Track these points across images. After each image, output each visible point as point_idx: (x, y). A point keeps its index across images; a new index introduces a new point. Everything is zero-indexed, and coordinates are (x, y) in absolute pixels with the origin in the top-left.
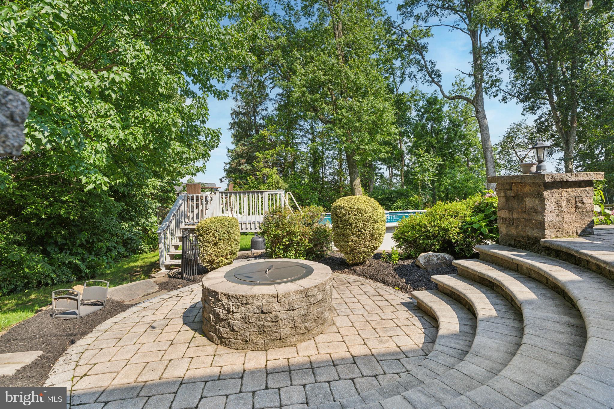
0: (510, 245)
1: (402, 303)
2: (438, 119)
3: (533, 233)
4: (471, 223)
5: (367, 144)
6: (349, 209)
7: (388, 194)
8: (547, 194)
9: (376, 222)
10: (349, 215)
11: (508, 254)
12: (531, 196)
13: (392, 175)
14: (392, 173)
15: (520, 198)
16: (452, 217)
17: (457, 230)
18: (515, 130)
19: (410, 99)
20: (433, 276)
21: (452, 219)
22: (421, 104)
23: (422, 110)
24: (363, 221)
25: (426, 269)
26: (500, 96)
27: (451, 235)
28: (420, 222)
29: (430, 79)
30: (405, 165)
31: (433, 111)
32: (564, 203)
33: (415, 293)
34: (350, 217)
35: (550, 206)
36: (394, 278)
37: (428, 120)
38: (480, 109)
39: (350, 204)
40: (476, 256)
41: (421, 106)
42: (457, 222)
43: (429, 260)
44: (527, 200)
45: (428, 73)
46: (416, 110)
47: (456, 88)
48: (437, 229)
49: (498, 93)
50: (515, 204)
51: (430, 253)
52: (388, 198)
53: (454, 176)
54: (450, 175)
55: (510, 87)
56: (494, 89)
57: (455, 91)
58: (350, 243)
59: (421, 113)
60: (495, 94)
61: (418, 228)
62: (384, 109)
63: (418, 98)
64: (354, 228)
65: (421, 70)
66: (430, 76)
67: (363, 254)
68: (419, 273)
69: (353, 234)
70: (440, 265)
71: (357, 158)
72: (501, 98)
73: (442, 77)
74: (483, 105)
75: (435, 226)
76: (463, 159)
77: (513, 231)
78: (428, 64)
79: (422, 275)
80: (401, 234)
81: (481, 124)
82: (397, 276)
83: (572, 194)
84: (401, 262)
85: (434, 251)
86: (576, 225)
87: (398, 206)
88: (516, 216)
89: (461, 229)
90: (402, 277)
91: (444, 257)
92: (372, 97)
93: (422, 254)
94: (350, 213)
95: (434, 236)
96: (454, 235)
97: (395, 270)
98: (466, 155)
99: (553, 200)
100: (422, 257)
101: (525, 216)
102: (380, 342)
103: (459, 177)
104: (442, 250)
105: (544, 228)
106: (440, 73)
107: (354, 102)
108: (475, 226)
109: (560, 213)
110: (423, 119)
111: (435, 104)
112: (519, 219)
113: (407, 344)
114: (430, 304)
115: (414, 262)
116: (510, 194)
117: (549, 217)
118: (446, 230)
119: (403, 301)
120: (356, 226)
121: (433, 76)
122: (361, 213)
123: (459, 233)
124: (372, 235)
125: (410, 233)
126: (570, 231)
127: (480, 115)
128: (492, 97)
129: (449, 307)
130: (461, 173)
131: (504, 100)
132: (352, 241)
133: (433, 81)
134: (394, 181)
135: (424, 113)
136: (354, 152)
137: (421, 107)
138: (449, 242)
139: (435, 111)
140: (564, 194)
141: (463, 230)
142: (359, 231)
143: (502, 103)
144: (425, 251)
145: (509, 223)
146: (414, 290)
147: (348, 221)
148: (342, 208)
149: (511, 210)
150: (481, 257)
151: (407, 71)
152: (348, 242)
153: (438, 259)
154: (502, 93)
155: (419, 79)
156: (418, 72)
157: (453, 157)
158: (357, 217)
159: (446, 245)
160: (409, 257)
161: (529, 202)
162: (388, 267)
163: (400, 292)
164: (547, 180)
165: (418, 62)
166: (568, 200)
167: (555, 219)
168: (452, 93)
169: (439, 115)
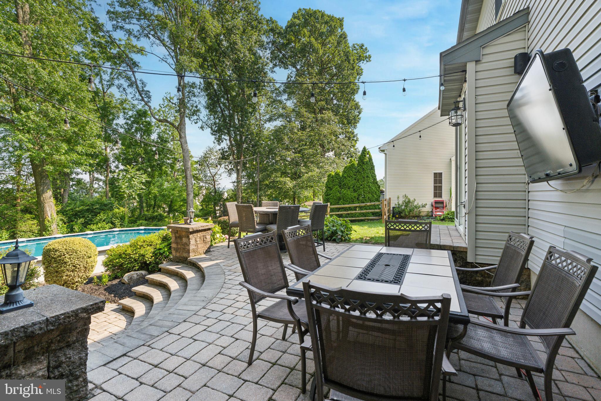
0: (177, 262)
1: (112, 310)
2: (148, 131)
3: (185, 255)
4: (160, 249)
5: (64, 154)
6: (64, 251)
7: (88, 205)
8: (191, 236)
9: (90, 257)
10: (64, 255)
11: (173, 268)
12: (185, 237)
13: (93, 180)
14: (93, 176)
15: (180, 237)
16: (148, 245)
17: (151, 255)
18: (209, 153)
19: (119, 106)
20: (133, 288)
21: (148, 247)
22: (130, 113)
23: (132, 119)
24: (78, 258)
25: (129, 284)
26: (200, 124)
27: (147, 259)
28: (126, 251)
29: (140, 98)
30: (111, 172)
31: (143, 122)
32: (198, 240)
33: (121, 301)
34: (65, 257)
35: (192, 242)
36: (105, 295)
37: (136, 131)
38: (183, 135)
39: (65, 247)
40: (160, 271)
41: (131, 115)
42: (151, 249)
43: (131, 278)
44: (184, 239)
45: (139, 91)
46: (125, 119)
47: (166, 104)
48: (137, 255)
49: (198, 121)
50: (179, 241)
51: (132, 272)
52: (88, 209)
53: (162, 185)
54: (158, 184)
55: (206, 118)
56: (195, 117)
57: (165, 105)
58: (64, 277)
59: (130, 122)
60: (196, 121)
61: (124, 256)
62: (88, 121)
63: (127, 107)
64: (69, 265)
65: (131, 85)
66: (141, 95)
67: (76, 284)
68: (124, 288)
69: (68, 270)
70: (139, 279)
71: (49, 168)
72: (200, 126)
73: (152, 99)
74: (185, 133)
75: (136, 253)
76: (169, 170)
77: (178, 255)
78: (138, 82)
79: (127, 289)
80: (110, 261)
81: (184, 148)
82: (107, 294)
83: (202, 235)
84: (110, 283)
85: (135, 271)
86: (203, 249)
87: (101, 219)
88: (179, 247)
89: (153, 253)
90: (111, 294)
91: (142, 274)
92: (73, 106)
93: (126, 274)
94: (66, 253)
95: (135, 260)
96: (149, 257)
97: (105, 290)
98: (172, 167)
99: (194, 239)
100: (126, 277)
101: (183, 246)
102: (99, 334)
103: (166, 185)
104: (141, 268)
105: (189, 253)
106: (150, 94)
107: (48, 107)
108: (161, 251)
109: (197, 245)
110: (132, 128)
111: (145, 117)
112: (180, 248)
113: (115, 329)
114: (130, 305)
115: (120, 281)
116: (177, 235)
117: (192, 247)
118: (143, 256)
119: (112, 309)
120: (71, 263)
121: (143, 95)
122: (76, 253)
123: (152, 257)
124: (85, 268)
125: (117, 260)
126: (201, 252)
127: (183, 140)
128: (193, 123)
129: (141, 303)
130: (168, 182)
131: (202, 128)
132: (67, 276)
133: (143, 100)
134: (96, 186)
135: (133, 122)
136: (43, 161)
137: (130, 117)
138: (145, 263)
139: (145, 123)
140: (199, 235)
141: (155, 254)
142: (74, 266)
143: (201, 130)
144: (129, 271)
145: (177, 250)
146: (120, 299)
147: (63, 260)
148: (56, 251)
149: (177, 243)
150: (162, 271)
151: (116, 82)
152: (62, 277)
153: (138, 276)
154: (201, 122)
155: (129, 94)
156: (128, 86)
157: (161, 169)
158: (72, 256)
159: (143, 265)
160: (116, 278)
161: (184, 240)
162: (99, 289)
163: (110, 303)
164: (190, 230)
165: (128, 78)
166: (200, 238)
167: (194, 247)
168: (162, 106)
169: (149, 128)
